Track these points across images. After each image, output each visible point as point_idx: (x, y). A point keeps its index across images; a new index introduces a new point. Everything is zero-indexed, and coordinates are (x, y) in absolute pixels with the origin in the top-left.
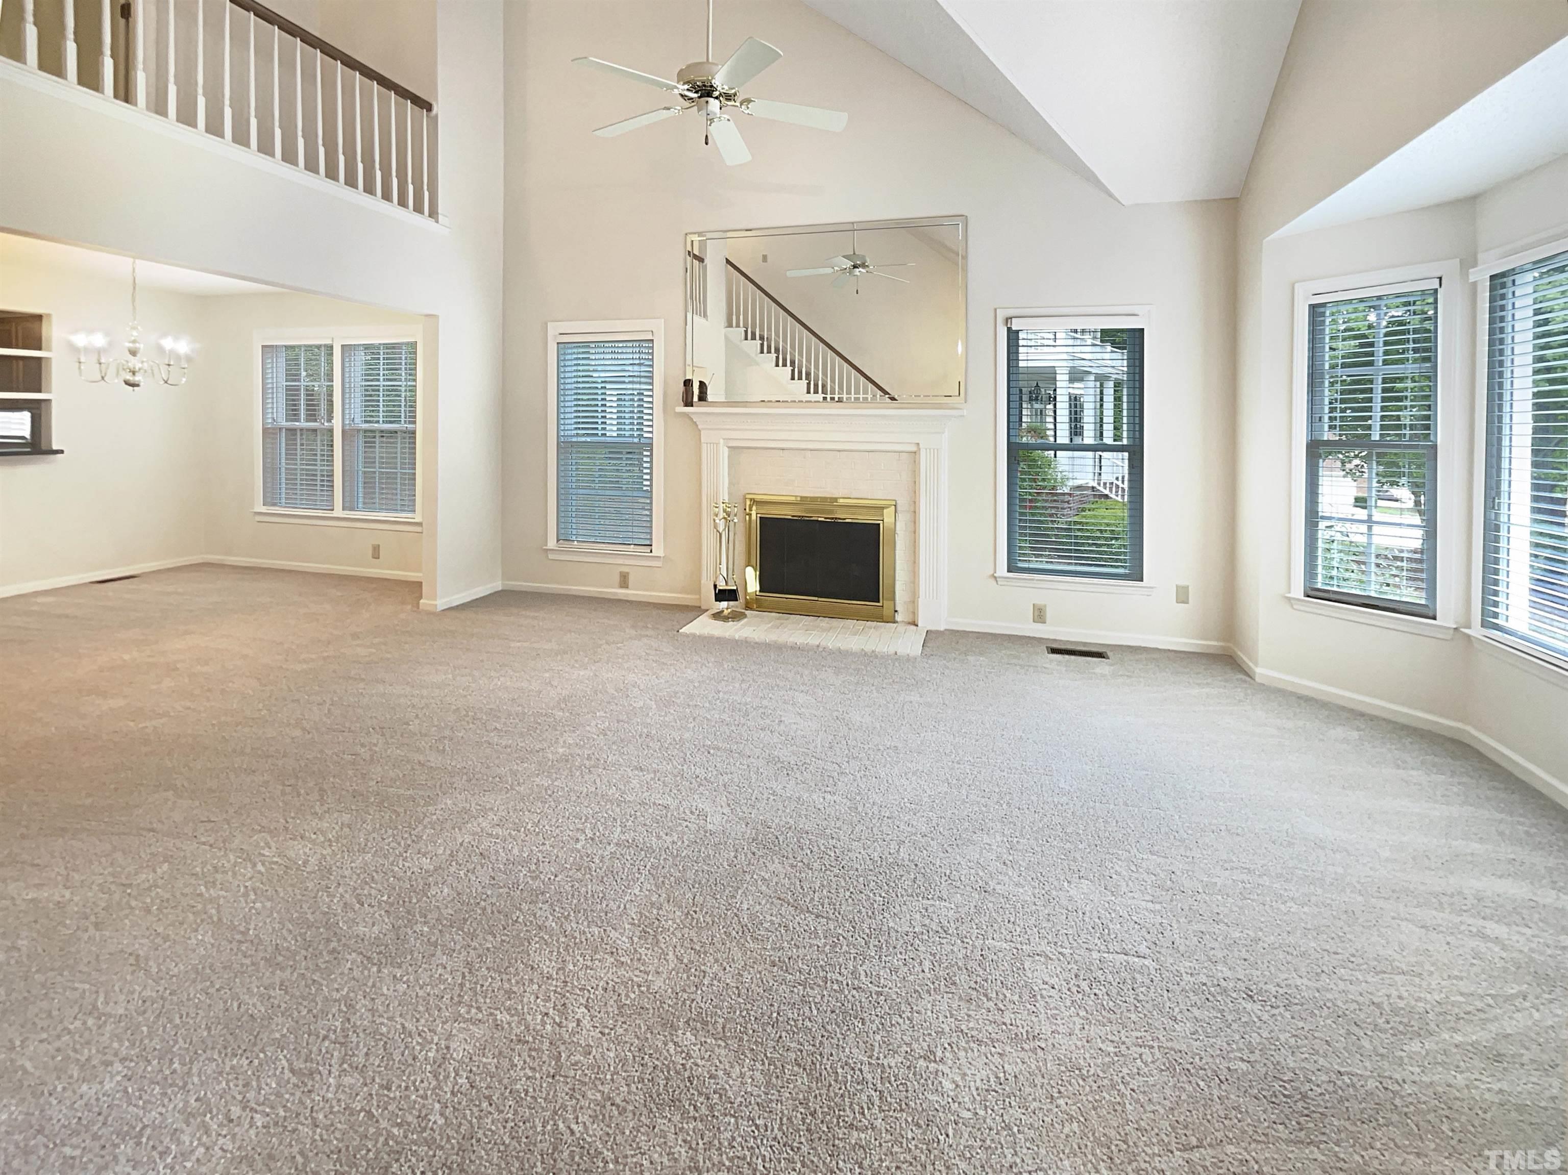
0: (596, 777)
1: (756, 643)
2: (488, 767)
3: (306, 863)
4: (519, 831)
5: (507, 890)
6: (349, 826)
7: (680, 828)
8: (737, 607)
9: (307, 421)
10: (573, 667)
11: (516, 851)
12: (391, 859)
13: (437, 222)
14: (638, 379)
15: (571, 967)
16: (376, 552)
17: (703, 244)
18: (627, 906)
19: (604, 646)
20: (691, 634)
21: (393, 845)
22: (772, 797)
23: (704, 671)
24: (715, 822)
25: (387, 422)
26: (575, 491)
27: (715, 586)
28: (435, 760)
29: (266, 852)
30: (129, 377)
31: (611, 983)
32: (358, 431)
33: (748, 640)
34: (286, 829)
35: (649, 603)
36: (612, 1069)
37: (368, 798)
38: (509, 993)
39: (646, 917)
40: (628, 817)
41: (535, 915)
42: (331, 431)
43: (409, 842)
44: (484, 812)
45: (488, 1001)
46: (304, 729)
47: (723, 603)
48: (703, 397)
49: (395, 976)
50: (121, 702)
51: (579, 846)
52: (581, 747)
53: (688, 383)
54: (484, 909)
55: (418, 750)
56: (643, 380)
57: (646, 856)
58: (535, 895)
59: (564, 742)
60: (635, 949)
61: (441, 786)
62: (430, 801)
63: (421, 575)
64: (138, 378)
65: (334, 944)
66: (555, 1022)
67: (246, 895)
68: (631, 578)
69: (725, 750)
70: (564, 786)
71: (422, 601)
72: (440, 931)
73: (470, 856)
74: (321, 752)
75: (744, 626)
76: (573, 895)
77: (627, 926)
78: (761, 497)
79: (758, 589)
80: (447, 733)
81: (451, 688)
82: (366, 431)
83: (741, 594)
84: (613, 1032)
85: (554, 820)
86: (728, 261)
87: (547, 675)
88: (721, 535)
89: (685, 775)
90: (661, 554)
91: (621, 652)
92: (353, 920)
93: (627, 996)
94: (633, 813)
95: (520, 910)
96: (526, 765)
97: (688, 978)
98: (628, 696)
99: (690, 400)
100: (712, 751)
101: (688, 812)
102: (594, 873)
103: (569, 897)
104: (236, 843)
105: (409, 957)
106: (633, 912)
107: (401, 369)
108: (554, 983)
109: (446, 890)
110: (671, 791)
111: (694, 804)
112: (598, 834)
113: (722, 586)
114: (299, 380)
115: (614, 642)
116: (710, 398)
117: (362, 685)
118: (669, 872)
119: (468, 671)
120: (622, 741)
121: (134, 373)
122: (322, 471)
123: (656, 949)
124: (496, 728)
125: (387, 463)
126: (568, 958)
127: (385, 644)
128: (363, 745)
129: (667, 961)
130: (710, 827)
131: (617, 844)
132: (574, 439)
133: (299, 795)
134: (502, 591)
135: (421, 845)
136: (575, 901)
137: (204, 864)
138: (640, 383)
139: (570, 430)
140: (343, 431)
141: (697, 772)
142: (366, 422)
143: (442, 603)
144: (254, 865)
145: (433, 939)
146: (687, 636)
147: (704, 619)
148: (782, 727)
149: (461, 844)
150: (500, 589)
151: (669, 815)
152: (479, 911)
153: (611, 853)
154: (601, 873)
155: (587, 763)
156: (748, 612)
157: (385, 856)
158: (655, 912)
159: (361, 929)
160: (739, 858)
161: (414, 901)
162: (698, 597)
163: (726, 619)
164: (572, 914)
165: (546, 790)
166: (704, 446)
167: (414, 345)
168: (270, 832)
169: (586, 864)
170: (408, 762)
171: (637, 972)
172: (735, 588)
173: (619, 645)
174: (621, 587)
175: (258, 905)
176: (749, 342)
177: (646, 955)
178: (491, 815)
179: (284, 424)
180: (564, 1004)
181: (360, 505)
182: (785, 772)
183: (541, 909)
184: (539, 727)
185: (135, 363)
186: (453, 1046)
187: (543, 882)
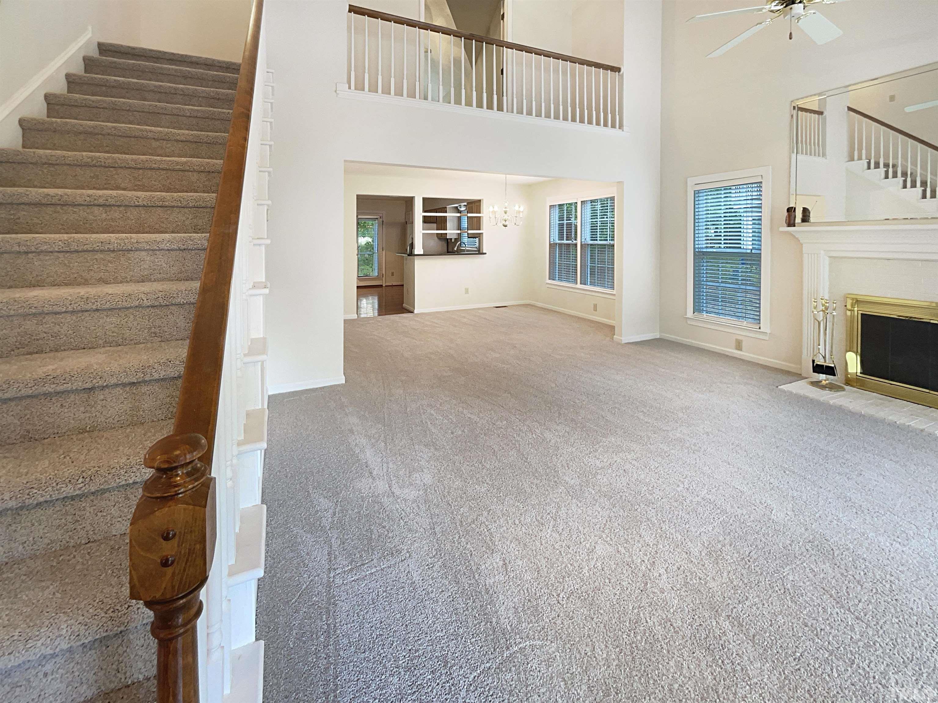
0: (697, 457)
1: (850, 412)
2: (635, 430)
3: (550, 441)
4: (646, 468)
5: (634, 493)
6: (568, 433)
7: (749, 508)
8: (836, 381)
9: (567, 240)
10: (695, 391)
11: (642, 476)
12: (583, 455)
13: (623, 131)
14: (751, 210)
15: (662, 547)
16: (595, 307)
17: (822, 102)
18: (702, 534)
19: (718, 384)
20: (788, 391)
21: (585, 448)
22: (835, 522)
23: (794, 419)
24: (779, 515)
25: (601, 240)
26: (705, 283)
27: (813, 361)
28: (609, 417)
29: (537, 430)
30: (504, 223)
31: (682, 567)
32: (588, 245)
33: (843, 407)
34: (545, 424)
35: (758, 364)
36: (674, 608)
37: (578, 423)
38: (627, 541)
39: (713, 546)
40: (714, 487)
41: (647, 512)
42: (576, 245)
43: (592, 450)
44: (629, 451)
45: (616, 538)
46: (556, 385)
47: (821, 375)
48: (806, 218)
49: (577, 505)
50: (498, 355)
51: (679, 489)
52: (691, 437)
53: (791, 210)
54: (621, 496)
55: (603, 410)
56: (754, 209)
57: (721, 513)
58: (649, 503)
59: (681, 431)
60: (702, 559)
61: (610, 431)
62: (605, 436)
63: (614, 322)
64: (507, 223)
65: (556, 479)
66: (647, 567)
67: (529, 444)
68: (744, 344)
69: (800, 476)
70: (676, 454)
71: (615, 336)
72: (600, 496)
73: (619, 469)
74: (562, 397)
75: (841, 396)
76: (670, 513)
77: (699, 544)
78: (862, 297)
79: (859, 370)
80: (617, 405)
81: (623, 384)
82: (591, 245)
83: (838, 371)
84: (679, 591)
85: (667, 470)
86: (850, 109)
87: (678, 391)
88: (819, 323)
89: (761, 479)
90: (768, 331)
91: (729, 390)
92: (565, 473)
93: (691, 579)
94: (717, 485)
95: (639, 506)
96: (656, 435)
97: (735, 594)
98: (728, 418)
99: (792, 222)
100: (787, 472)
101: (758, 502)
102: (684, 507)
103: (668, 512)
104: (527, 423)
105: (584, 500)
106: (705, 538)
107: (607, 212)
108: (651, 549)
109: (605, 479)
110: (747, 484)
111: (764, 499)
112: (691, 488)
113: (820, 361)
114: (563, 220)
115: (725, 383)
116: (812, 219)
117: (581, 372)
118: (735, 529)
119: (633, 378)
120: (719, 442)
121: (506, 221)
122: (572, 264)
123: (715, 566)
124: (643, 411)
125: (601, 262)
126: (660, 541)
127: (595, 354)
128: (579, 399)
129: (722, 577)
130: (773, 517)
131: (703, 498)
132: (705, 250)
133: (551, 412)
134: (659, 339)
135: (597, 454)
136: (670, 516)
137: (517, 426)
138: (752, 212)
139: (702, 244)
140: (581, 245)
141: (772, 481)
142: (591, 240)
143: (625, 339)
144: (532, 434)
145: (596, 498)
146: (784, 391)
147: (802, 383)
148: (861, 478)
149: (616, 462)
150: (658, 337)
151: (743, 497)
152: (619, 496)
153: (698, 501)
154: (689, 509)
155: (693, 447)
156: (847, 388)
157: (581, 452)
158: (720, 546)
159: (567, 478)
160: (793, 546)
161: (590, 477)
162: (799, 367)
163: (823, 387)
164: (667, 521)
165: (665, 453)
166: (805, 256)
167: (613, 199)
168: (539, 423)
169: (680, 500)
170: (597, 413)
171: (701, 571)
172: (833, 365)
173: (728, 385)
174: (737, 349)
175: (532, 450)
176: (873, 170)
177: (708, 565)
178: (633, 454)
179: (558, 241)
180: (654, 562)
181: (589, 283)
182: (855, 511)
183: (650, 510)
184: (667, 418)
185: (506, 217)
186: (597, 548)
187: (654, 498)
